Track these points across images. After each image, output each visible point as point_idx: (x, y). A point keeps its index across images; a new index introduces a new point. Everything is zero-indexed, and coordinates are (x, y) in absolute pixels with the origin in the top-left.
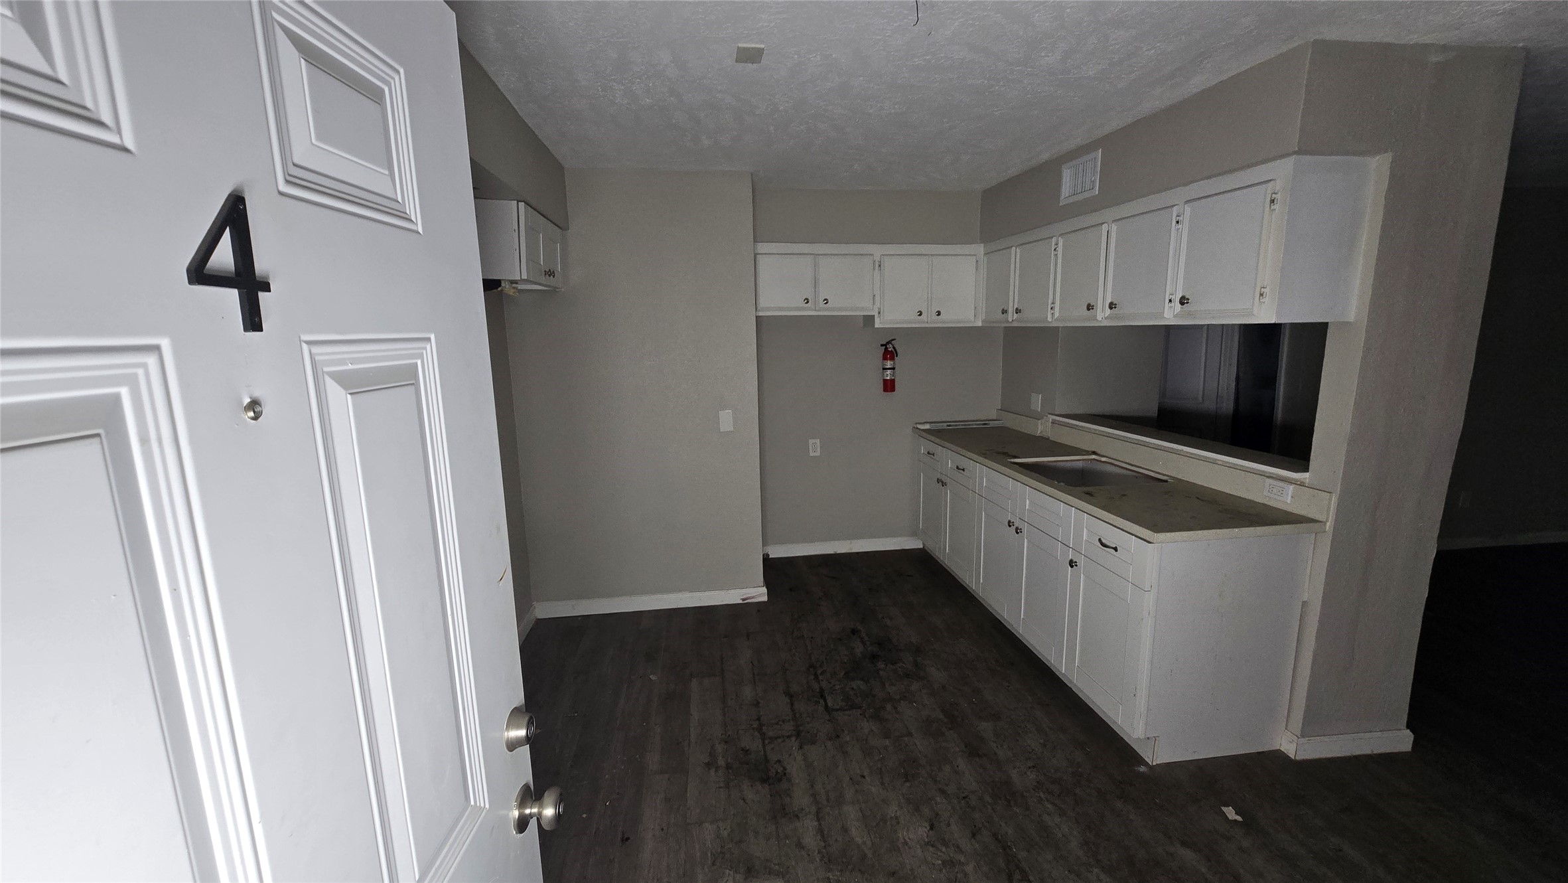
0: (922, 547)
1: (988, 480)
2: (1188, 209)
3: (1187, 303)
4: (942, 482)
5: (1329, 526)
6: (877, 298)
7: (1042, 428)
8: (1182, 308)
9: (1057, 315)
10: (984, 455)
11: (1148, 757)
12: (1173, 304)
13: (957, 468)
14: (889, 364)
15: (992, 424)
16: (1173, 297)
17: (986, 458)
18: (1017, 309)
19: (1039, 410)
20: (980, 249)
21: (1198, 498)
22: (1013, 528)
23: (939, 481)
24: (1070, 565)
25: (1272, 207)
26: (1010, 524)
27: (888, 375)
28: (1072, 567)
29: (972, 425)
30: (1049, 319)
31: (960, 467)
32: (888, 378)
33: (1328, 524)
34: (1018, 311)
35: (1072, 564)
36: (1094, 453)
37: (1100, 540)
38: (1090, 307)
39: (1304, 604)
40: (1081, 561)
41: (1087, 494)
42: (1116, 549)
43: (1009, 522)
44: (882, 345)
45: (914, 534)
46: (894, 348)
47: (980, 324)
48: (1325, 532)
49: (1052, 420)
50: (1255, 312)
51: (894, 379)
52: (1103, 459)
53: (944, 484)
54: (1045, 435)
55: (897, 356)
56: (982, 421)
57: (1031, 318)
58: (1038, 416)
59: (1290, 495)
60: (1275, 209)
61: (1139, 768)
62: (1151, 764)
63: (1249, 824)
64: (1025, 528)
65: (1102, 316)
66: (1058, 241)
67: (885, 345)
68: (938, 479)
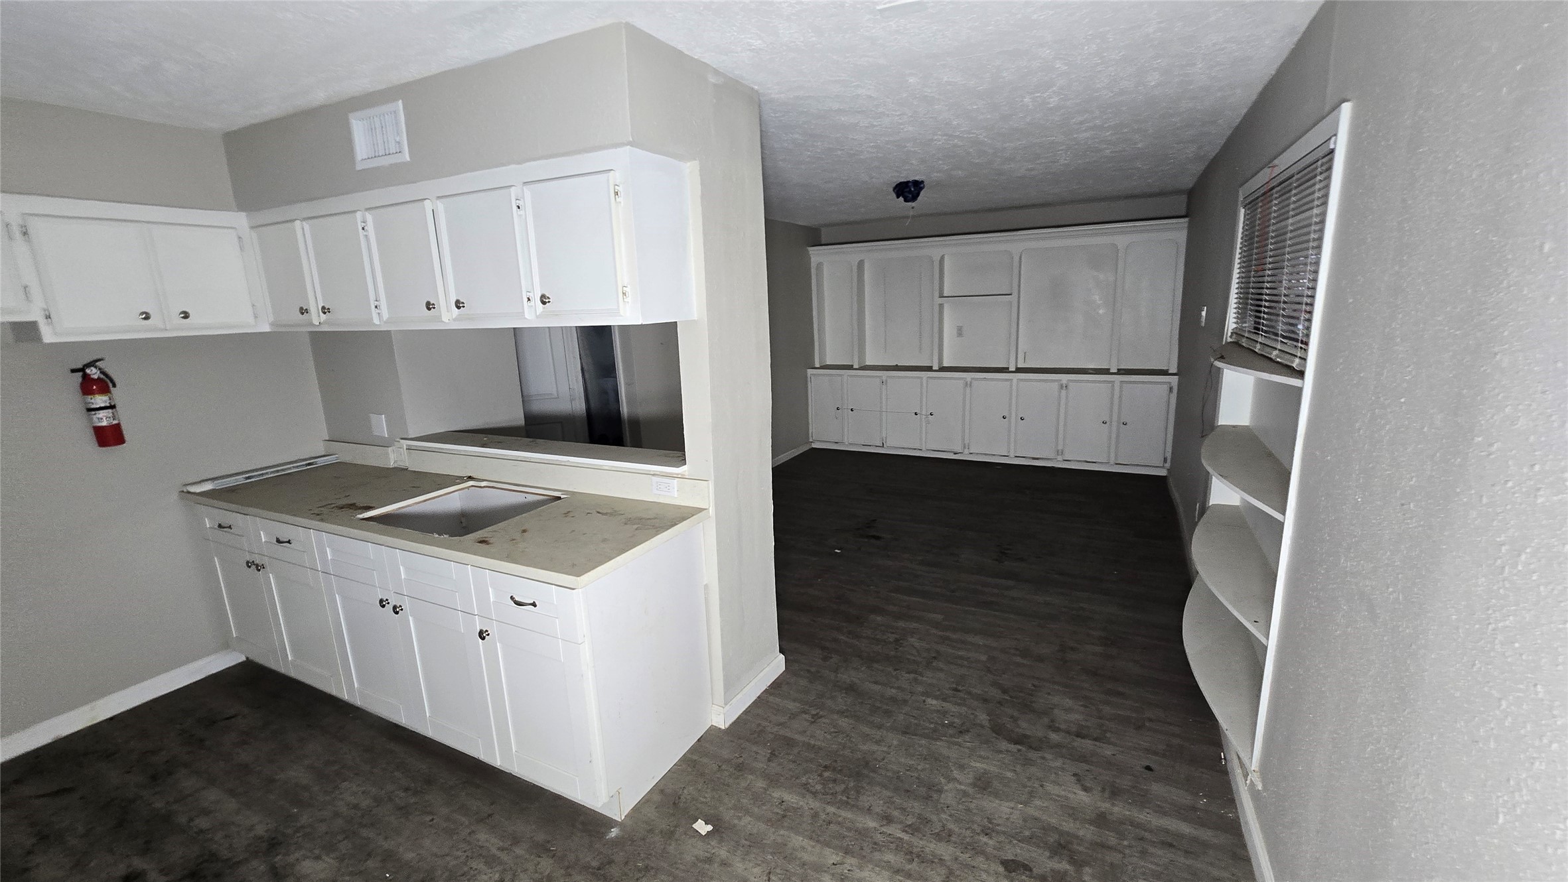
0: (244, 659)
1: (334, 551)
2: (527, 192)
3: (549, 302)
4: (257, 566)
5: (712, 511)
6: (35, 291)
7: (395, 457)
8: (544, 308)
9: (385, 316)
10: (319, 516)
11: (616, 815)
12: (532, 303)
13: (278, 541)
14: (100, 400)
15: (321, 462)
16: (531, 295)
17: (322, 520)
18: (323, 308)
19: (386, 436)
20: (241, 220)
21: (598, 512)
22: (389, 608)
23: (249, 564)
24: (481, 637)
25: (618, 200)
26: (382, 603)
27: (104, 419)
28: (483, 639)
29: (290, 469)
30: (376, 321)
31: (281, 540)
32: (104, 423)
33: (710, 508)
34: (325, 310)
35: (482, 635)
36: (470, 478)
37: (512, 598)
38: (429, 306)
39: (706, 587)
40: (493, 629)
41: (480, 542)
42: (534, 605)
43: (381, 601)
44: (73, 371)
45: (226, 645)
46: (103, 373)
47: (266, 328)
48: (710, 517)
49: (407, 445)
50: (622, 313)
51: (118, 425)
52: (483, 484)
53: (259, 567)
54: (401, 464)
55: (114, 385)
56: (306, 460)
57: (347, 319)
58: (384, 444)
59: (676, 489)
60: (620, 202)
61: (611, 834)
62: (620, 821)
63: (720, 829)
64: (406, 604)
65: (448, 318)
66: (364, 217)
67: (82, 370)
68: (248, 562)
